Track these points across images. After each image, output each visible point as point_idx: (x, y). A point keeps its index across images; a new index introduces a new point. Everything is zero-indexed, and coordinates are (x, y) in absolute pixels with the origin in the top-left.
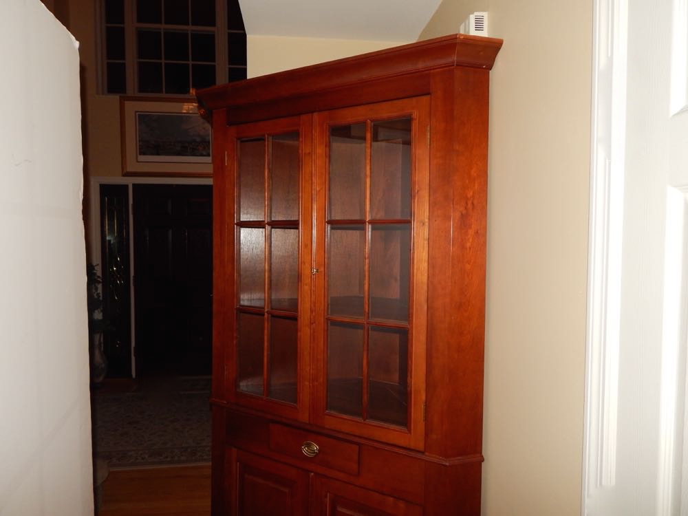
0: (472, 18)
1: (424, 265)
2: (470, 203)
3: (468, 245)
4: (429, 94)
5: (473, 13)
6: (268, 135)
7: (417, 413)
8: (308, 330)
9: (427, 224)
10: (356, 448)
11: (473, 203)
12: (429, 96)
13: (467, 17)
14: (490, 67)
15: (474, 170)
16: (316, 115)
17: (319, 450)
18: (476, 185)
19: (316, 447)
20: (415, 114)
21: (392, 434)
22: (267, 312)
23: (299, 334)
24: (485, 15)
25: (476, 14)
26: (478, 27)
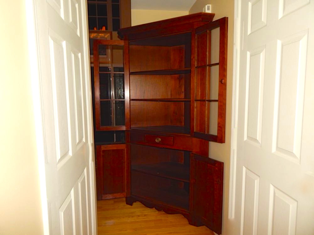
0: (206, 6)
5: (206, 5)
10: (173, 138)
24: (210, 5)
25: (208, 5)
26: (208, 9)
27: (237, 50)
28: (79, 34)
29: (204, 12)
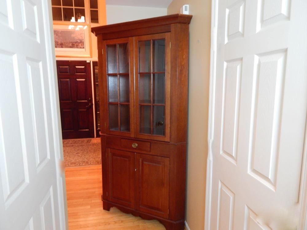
0: (184, 7)
1: (169, 86)
2: (183, 66)
3: (182, 79)
4: (170, 32)
5: (184, 5)
6: (118, 44)
7: (168, 131)
8: (133, 108)
9: (170, 73)
10: (149, 143)
11: (184, 67)
12: (170, 33)
13: (182, 6)
14: (189, 23)
15: (184, 56)
16: (134, 37)
17: (138, 146)
18: (185, 61)
19: (137, 145)
20: (166, 38)
21: (160, 138)
22: (120, 104)
23: (130, 110)
24: (188, 6)
25: (185, 5)
26: (186, 10)
27: (214, 52)
28: (38, 40)
29: (181, 13)
